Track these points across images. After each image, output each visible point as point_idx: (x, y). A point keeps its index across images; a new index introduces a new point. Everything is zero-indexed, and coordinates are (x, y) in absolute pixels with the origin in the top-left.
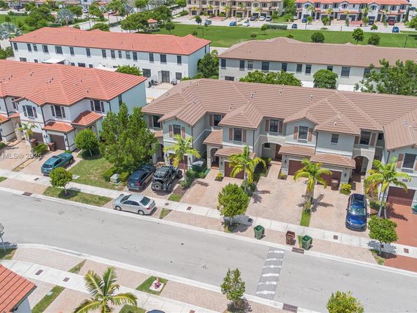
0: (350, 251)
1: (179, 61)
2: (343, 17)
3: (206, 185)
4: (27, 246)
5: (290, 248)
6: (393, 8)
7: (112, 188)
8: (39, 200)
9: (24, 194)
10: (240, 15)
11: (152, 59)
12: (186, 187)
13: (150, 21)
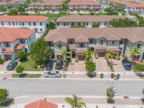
0: (131, 76)
1: (41, 25)
2: (83, 10)
3: (73, 64)
4: (18, 97)
5: (113, 79)
6: (97, 6)
7: (39, 70)
8: (11, 80)
9: (4, 79)
10: (48, 10)
11: (30, 25)
12: (67, 66)
13: (18, 13)
